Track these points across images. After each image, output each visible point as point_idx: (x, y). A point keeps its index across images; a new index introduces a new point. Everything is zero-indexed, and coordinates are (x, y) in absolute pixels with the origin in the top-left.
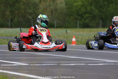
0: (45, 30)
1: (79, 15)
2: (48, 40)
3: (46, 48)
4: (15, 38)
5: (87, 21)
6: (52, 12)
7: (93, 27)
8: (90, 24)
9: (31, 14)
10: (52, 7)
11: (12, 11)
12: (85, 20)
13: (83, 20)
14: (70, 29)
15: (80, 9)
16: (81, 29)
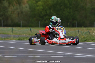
0: (60, 28)
2: (64, 37)
3: (63, 42)
4: (35, 35)
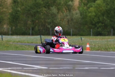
1: (93, 25)
5: (100, 30)
6: (68, 21)
7: (105, 35)
8: (103, 32)
9: (49, 23)
10: (69, 17)
11: (33, 21)
12: (98, 28)
13: (96, 28)
14: (85, 37)
15: (93, 19)
16: (95, 37)
